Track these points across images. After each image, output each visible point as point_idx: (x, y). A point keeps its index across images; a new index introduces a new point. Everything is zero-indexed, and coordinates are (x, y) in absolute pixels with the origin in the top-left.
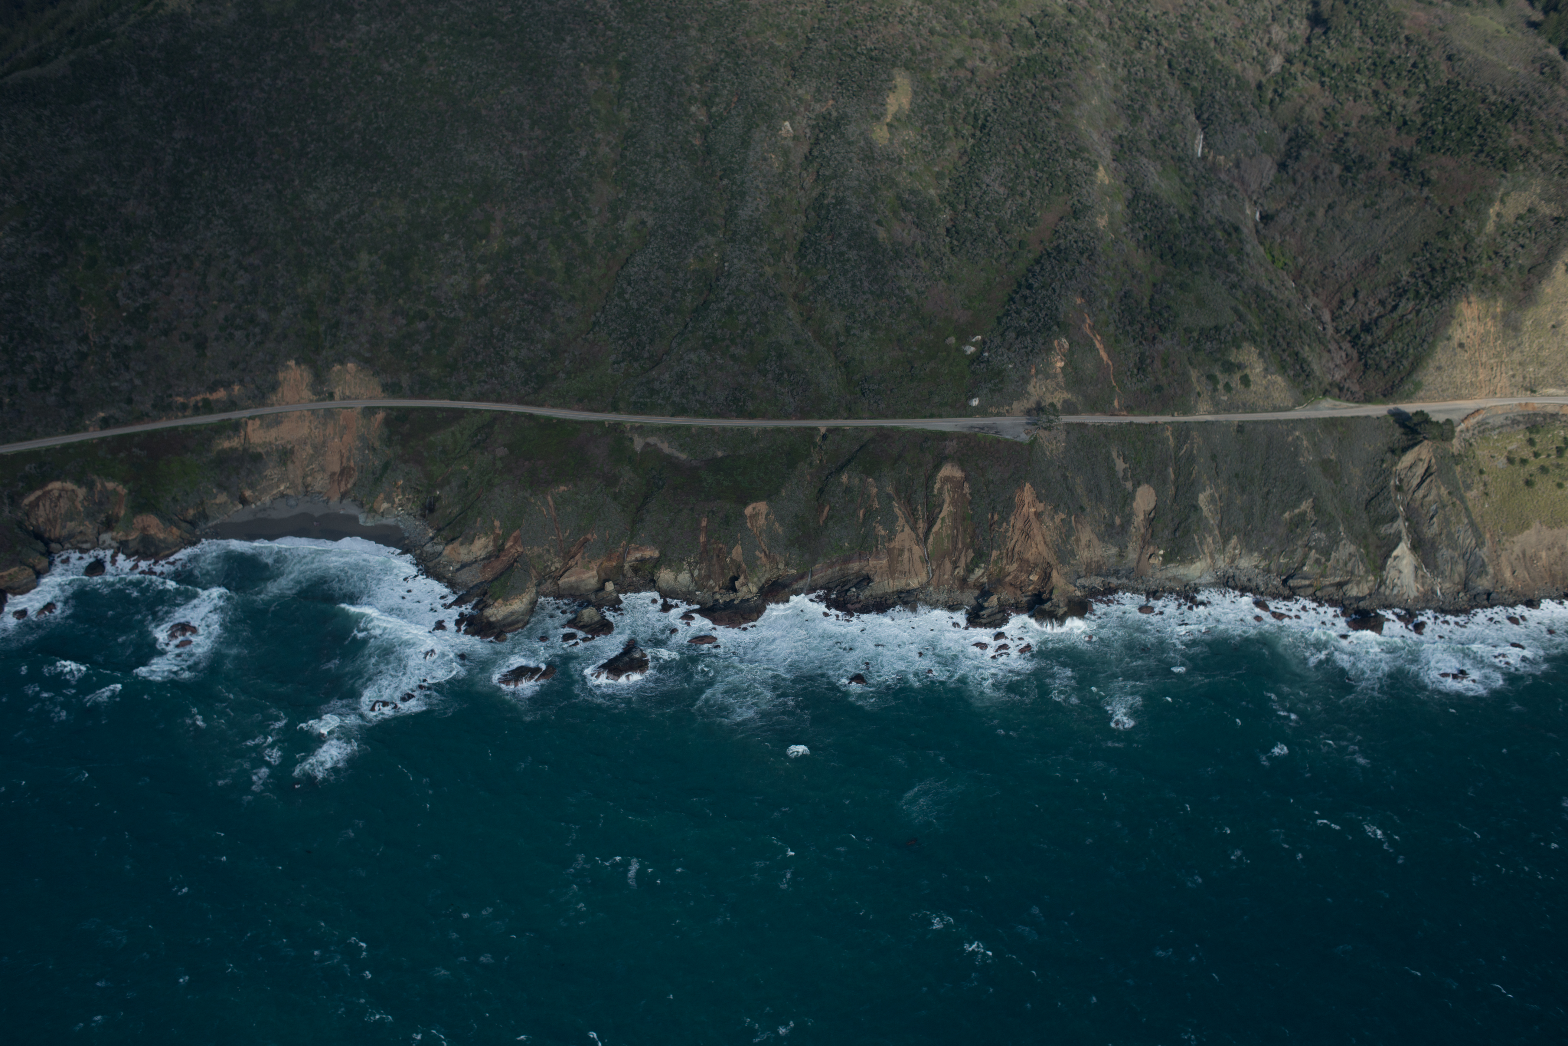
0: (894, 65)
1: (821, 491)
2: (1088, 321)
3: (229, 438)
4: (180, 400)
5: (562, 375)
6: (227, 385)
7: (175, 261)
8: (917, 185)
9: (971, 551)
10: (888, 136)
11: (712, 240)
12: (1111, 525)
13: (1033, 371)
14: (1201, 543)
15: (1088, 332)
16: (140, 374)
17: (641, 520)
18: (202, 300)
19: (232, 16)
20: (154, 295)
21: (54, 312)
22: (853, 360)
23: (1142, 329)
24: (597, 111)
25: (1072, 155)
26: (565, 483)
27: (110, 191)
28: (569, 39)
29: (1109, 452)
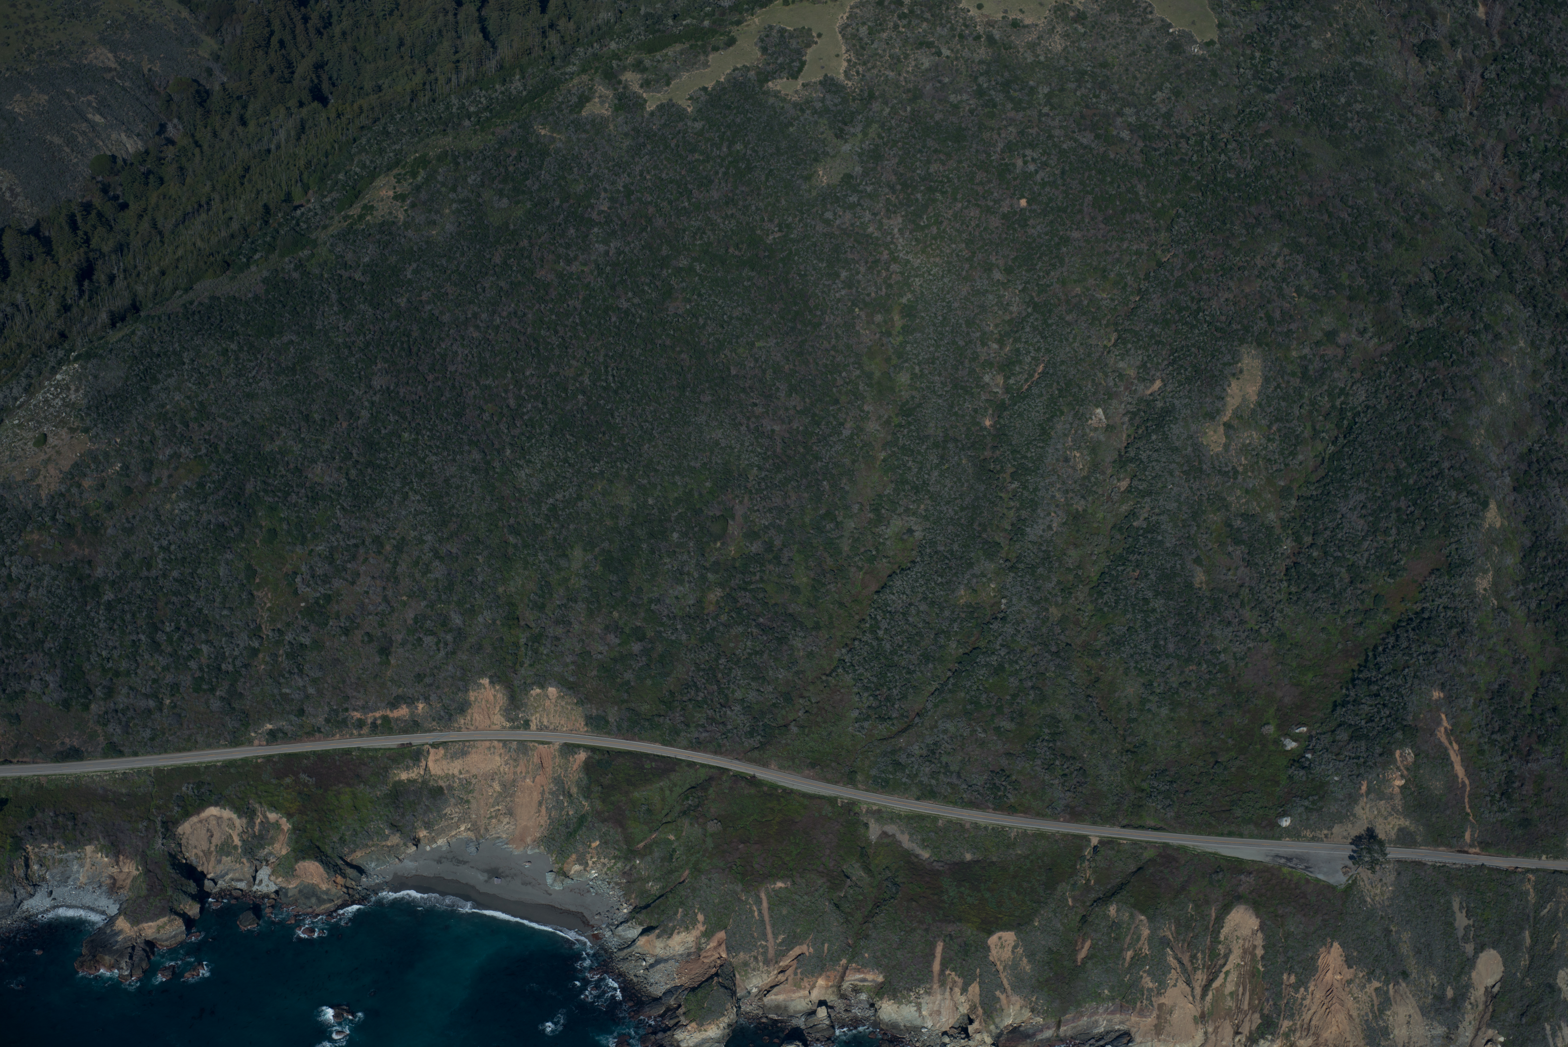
0: (1242, 341)
1: (1084, 919)
2: (1445, 723)
3: (408, 768)
4: (357, 715)
5: (794, 729)
6: (410, 701)
8: (1254, 507)
9: (1257, 1016)
10: (1224, 440)
11: (990, 567)
12: (1440, 998)
13: (1364, 788)
14: (1554, 1035)
15: (1444, 739)
16: (314, 681)
17: (867, 937)
18: (389, 593)
19: (450, 228)
20: (337, 583)
21: (225, 597)
22: (1145, 744)
23: (1514, 739)
24: (870, 376)
25: (1457, 486)
26: (782, 878)
27: (297, 448)
28: (844, 274)
29: (1449, 902)
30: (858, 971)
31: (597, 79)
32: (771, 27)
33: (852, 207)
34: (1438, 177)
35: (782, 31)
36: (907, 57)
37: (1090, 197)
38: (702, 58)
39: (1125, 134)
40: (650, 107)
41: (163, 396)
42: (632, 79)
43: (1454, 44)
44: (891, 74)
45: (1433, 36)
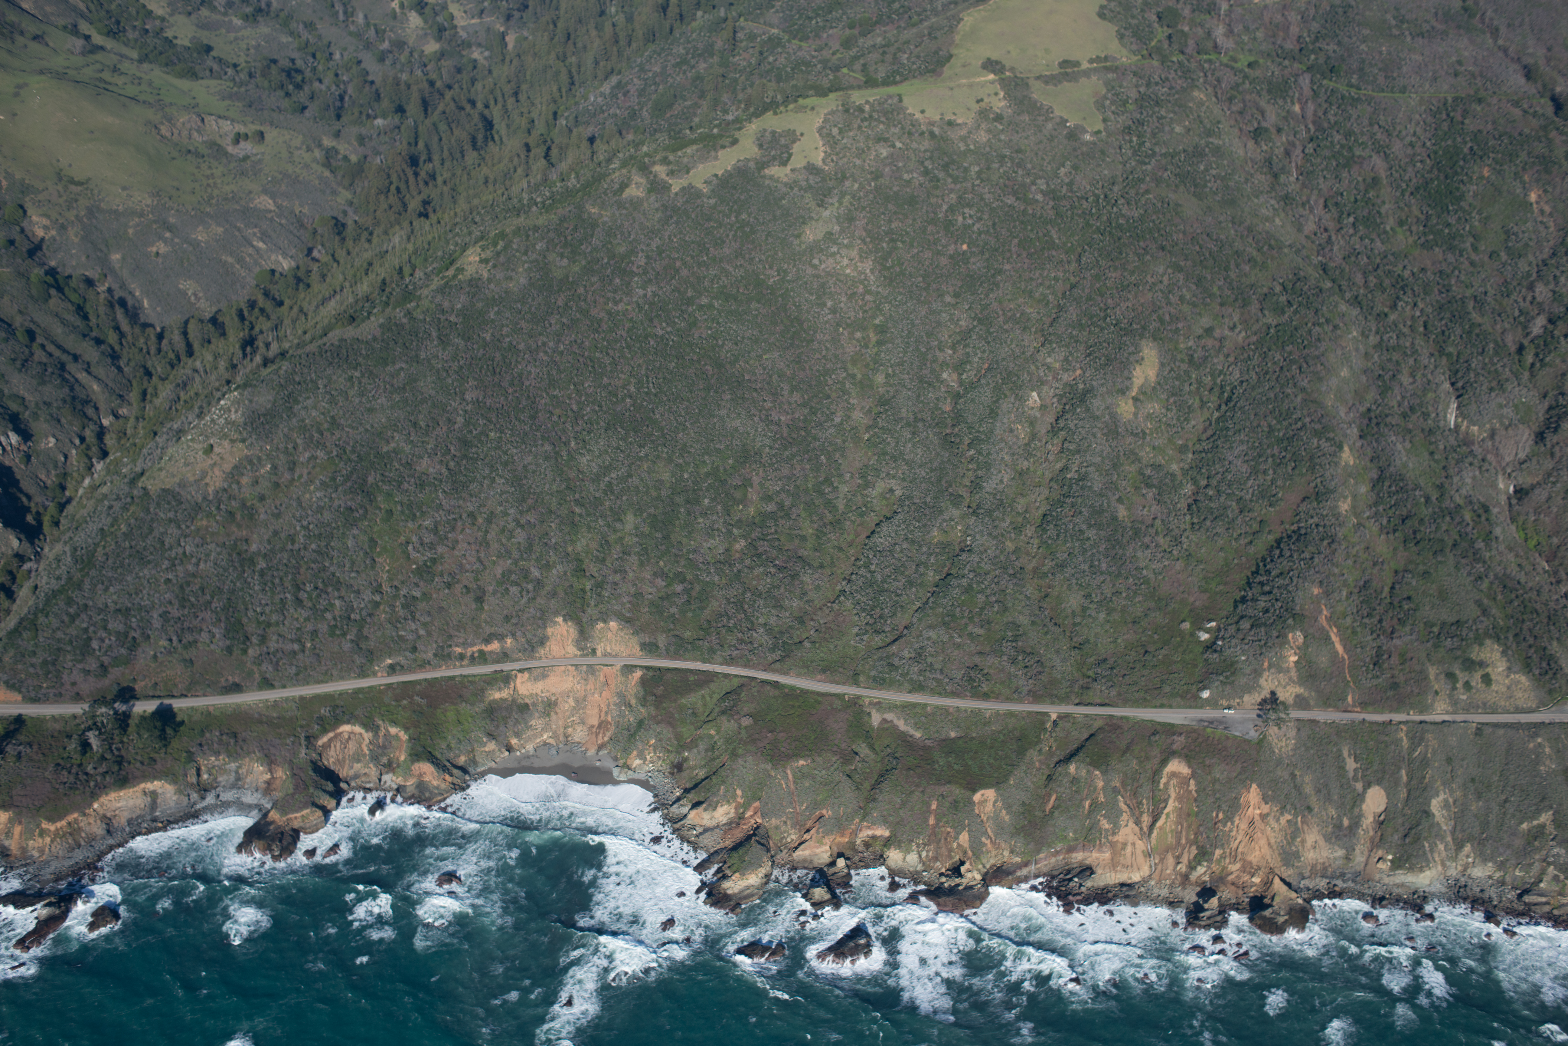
0: (1142, 336)
1: (1049, 778)
2: (1325, 612)
3: (500, 689)
4: (459, 650)
5: (807, 644)
6: (501, 638)
7: (461, 517)
8: (1160, 460)
9: (1194, 848)
10: (1133, 410)
11: (956, 513)
12: (1338, 827)
13: (1266, 664)
14: (1432, 851)
15: (1325, 624)
16: (425, 625)
17: (874, 800)
18: (482, 555)
19: (523, 281)
20: (440, 549)
21: (353, 563)
22: (1087, 641)
23: (1380, 621)
24: (853, 376)
25: (1317, 434)
26: (804, 757)
27: (407, 448)
28: (829, 304)
29: (1340, 751)
30: (869, 828)
31: (634, 171)
32: (765, 130)
33: (833, 255)
34: (1277, 221)
35: (773, 133)
36: (869, 148)
37: (1016, 241)
38: (713, 153)
39: (1039, 197)
40: (675, 189)
41: (303, 413)
42: (660, 170)
43: (1279, 130)
44: (858, 162)
45: (1264, 124)
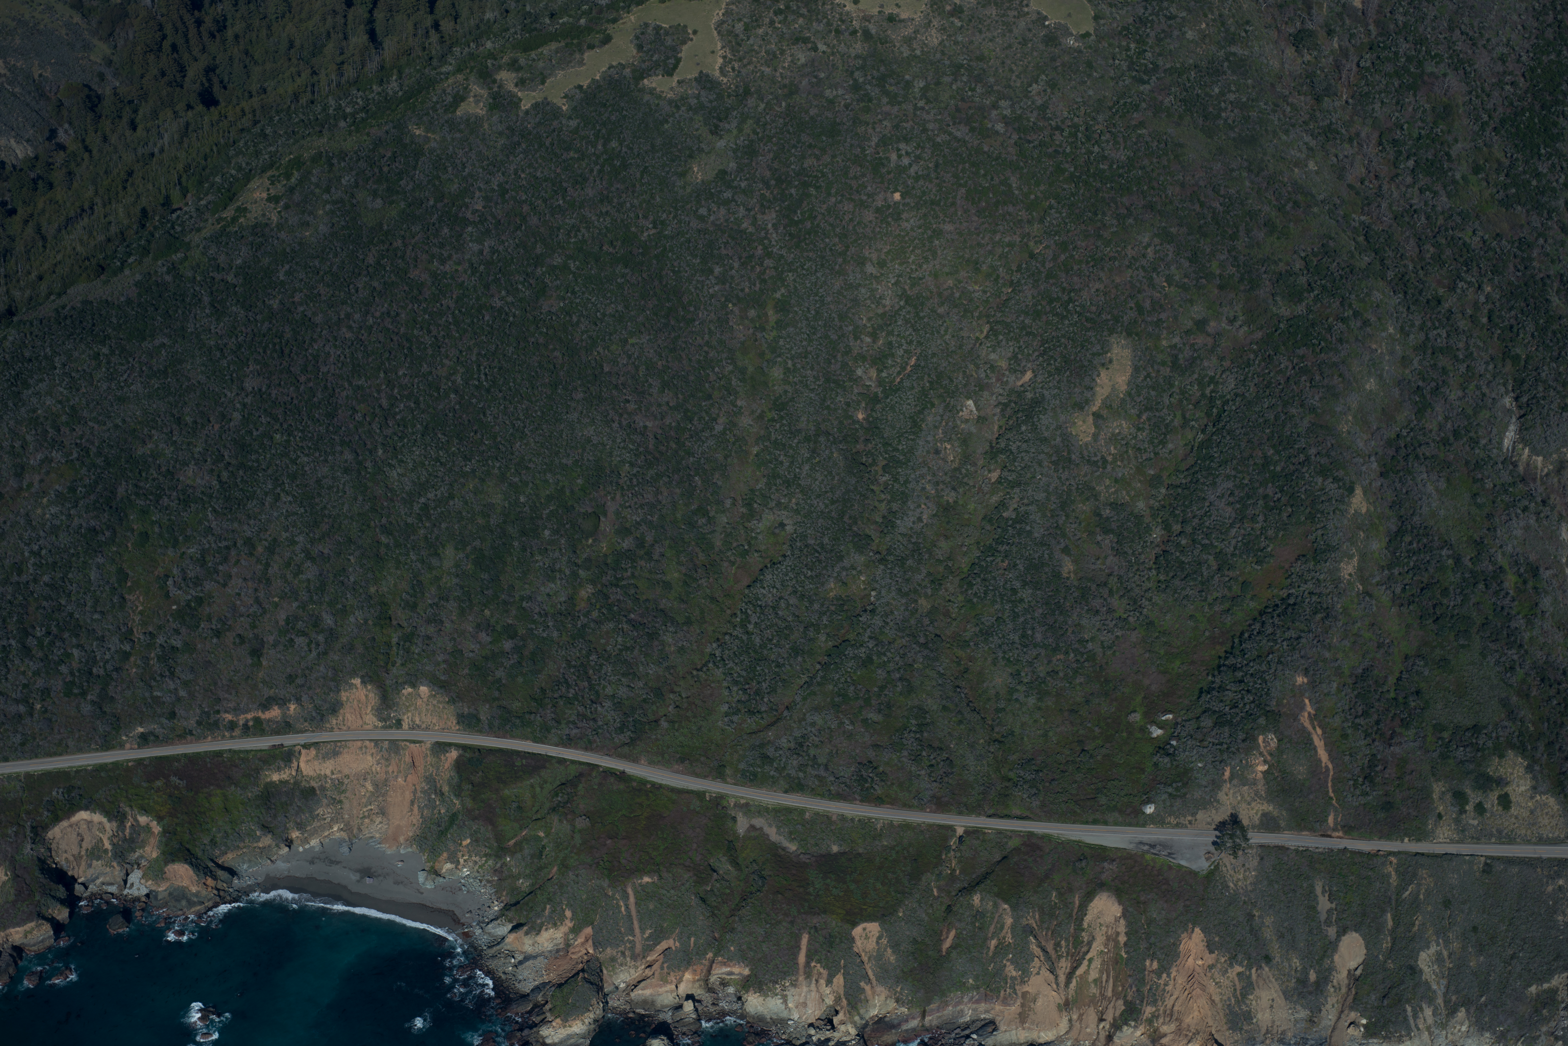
0: (1111, 331)
1: (949, 909)
2: (1309, 708)
3: (279, 769)
4: (229, 717)
6: (282, 702)
7: (235, 544)
8: (1124, 496)
9: (1120, 1002)
10: (1093, 430)
11: (860, 559)
12: (1303, 981)
13: (1227, 774)
14: (1415, 1016)
15: (1307, 724)
16: (186, 684)
17: (732, 930)
18: (261, 595)
19: (323, 229)
20: (208, 586)
21: (97, 601)
22: (1012, 733)
23: (1377, 723)
24: (743, 371)
25: (1323, 472)
26: (649, 873)
27: (169, 451)
28: (717, 270)
29: (1312, 886)
30: (724, 964)
31: (472, 78)
32: (646, 25)
33: (727, 202)
34: (1312, 166)
35: (658, 28)
36: (783, 52)
37: (963, 190)
38: (577, 56)
39: (1000, 127)
40: (525, 105)
41: (34, 400)
42: (507, 78)
43: (1330, 33)
44: (767, 70)
45: (1310, 26)
